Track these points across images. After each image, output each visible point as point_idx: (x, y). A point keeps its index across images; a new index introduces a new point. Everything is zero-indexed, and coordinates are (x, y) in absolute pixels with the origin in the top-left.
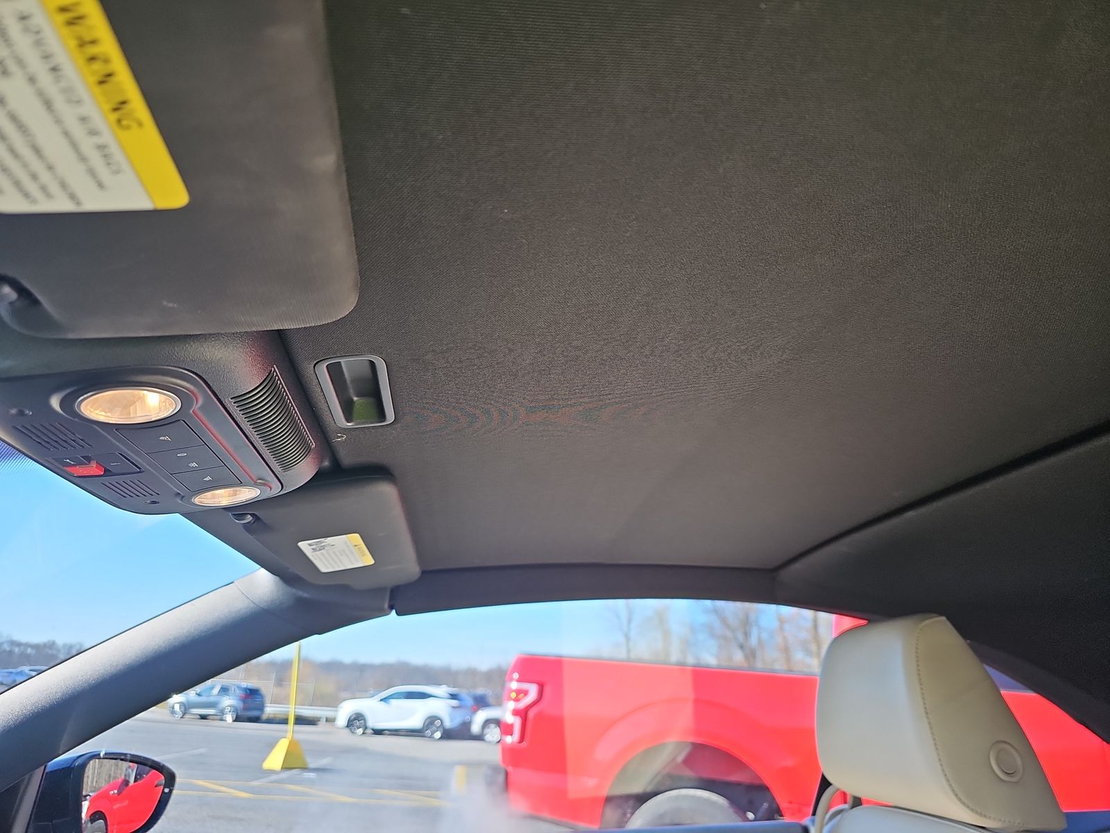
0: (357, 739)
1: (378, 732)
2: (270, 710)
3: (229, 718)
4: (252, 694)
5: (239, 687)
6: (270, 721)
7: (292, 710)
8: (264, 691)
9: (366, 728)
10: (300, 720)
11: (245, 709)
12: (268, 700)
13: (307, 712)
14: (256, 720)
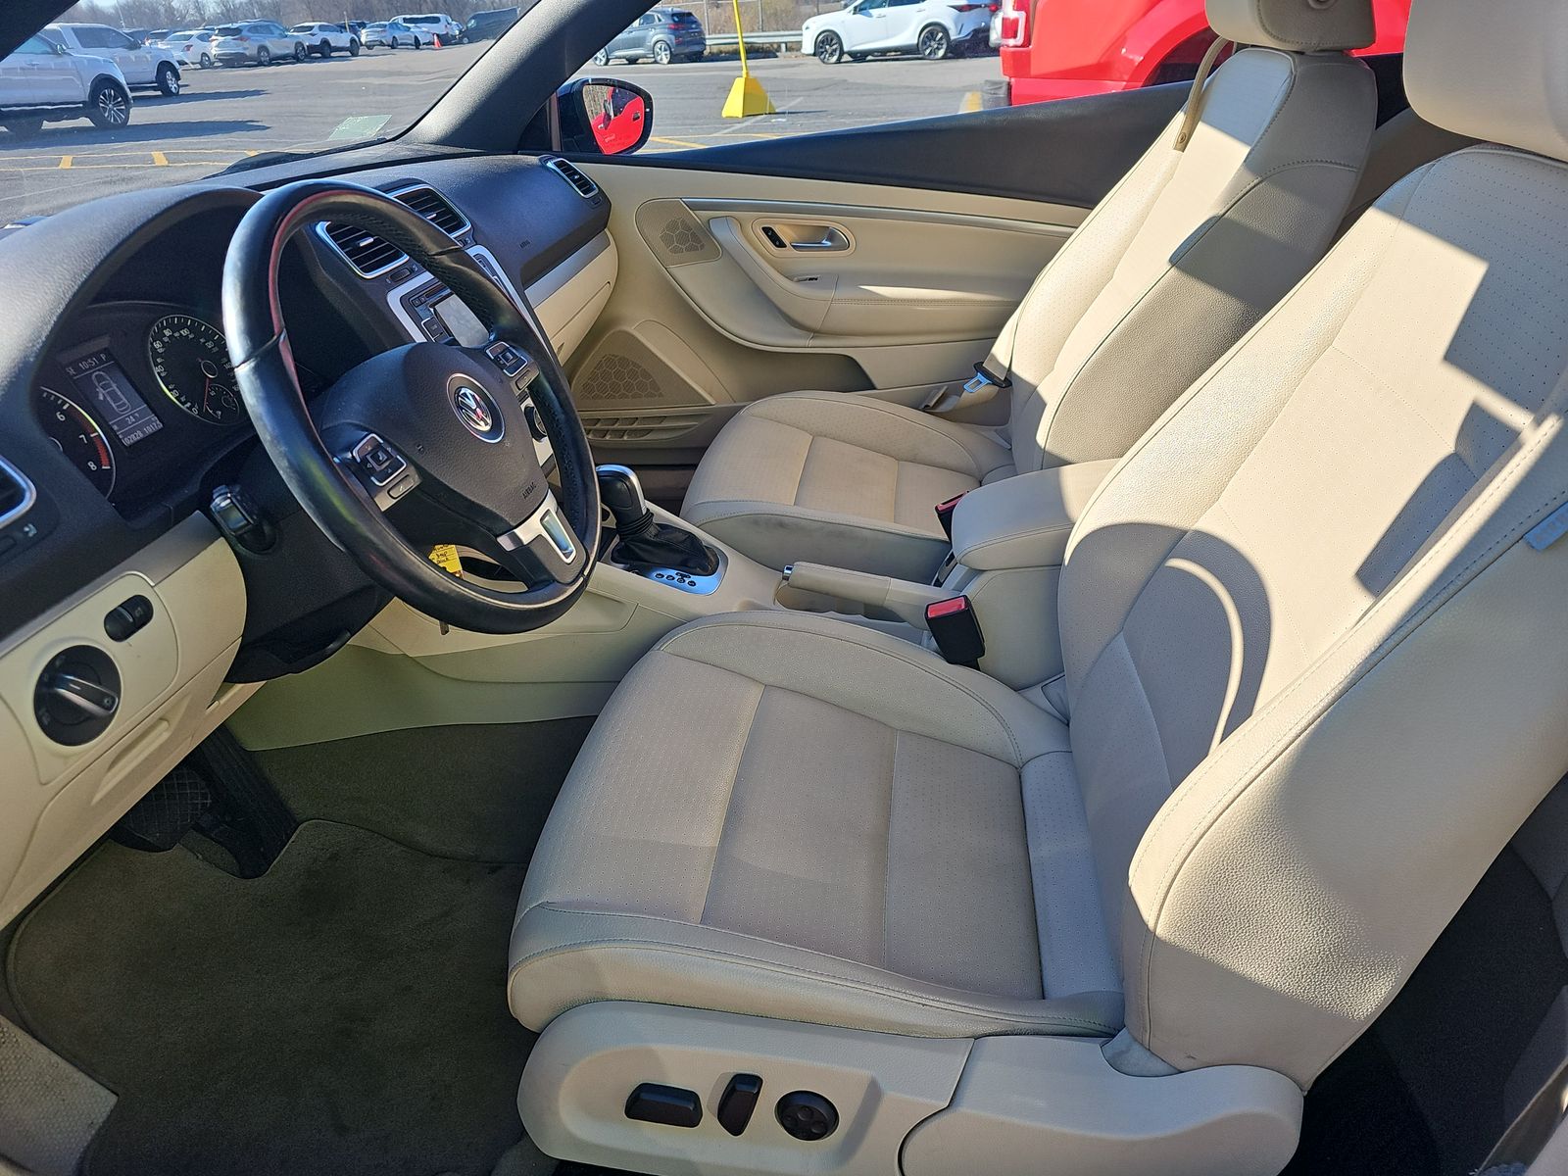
0: (831, 71)
1: (859, 57)
2: (713, 42)
3: (664, 57)
4: (683, 21)
5: (663, 13)
6: (715, 57)
7: (740, 39)
8: (697, 15)
9: (842, 53)
10: (754, 52)
11: (679, 44)
12: (705, 28)
13: (761, 39)
14: (697, 57)
